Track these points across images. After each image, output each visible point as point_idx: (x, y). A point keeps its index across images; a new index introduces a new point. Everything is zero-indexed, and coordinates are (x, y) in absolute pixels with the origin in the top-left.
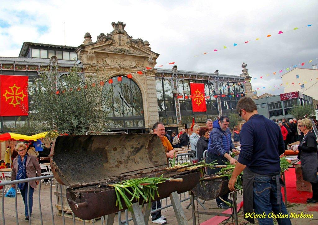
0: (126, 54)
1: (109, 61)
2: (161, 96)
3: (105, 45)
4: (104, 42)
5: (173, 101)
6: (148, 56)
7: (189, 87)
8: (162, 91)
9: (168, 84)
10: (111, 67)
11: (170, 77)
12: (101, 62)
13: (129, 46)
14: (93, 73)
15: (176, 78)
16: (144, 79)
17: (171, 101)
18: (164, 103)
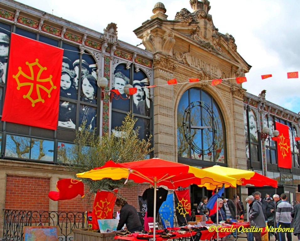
1: (190, 59)
4: (188, 24)
6: (238, 66)
7: (273, 127)
9: (253, 118)
10: (193, 70)
11: (256, 106)
12: (178, 57)
13: (216, 42)
14: (169, 73)
15: (263, 110)
16: (229, 102)
17: (256, 145)
18: (248, 147)
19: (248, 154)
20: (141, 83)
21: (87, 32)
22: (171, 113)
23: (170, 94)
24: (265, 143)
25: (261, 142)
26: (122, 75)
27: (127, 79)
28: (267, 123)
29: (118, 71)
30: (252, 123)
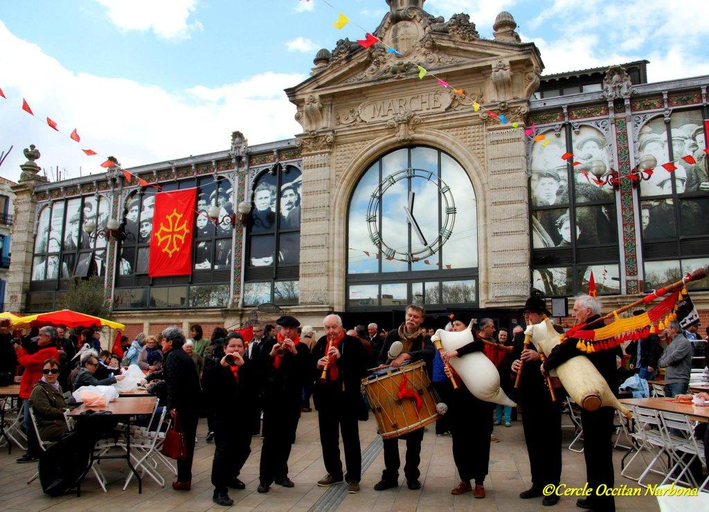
0: (409, 77)
1: (367, 113)
2: (558, 193)
3: (352, 70)
4: (343, 62)
5: (611, 205)
6: (489, 63)
8: (564, 174)
9: (594, 144)
11: (601, 114)
12: (346, 120)
13: (426, 48)
14: (319, 155)
15: (628, 113)
16: (481, 142)
17: (603, 205)
18: (569, 218)
19: (565, 233)
20: (294, 184)
21: (213, 157)
22: (323, 214)
23: (323, 186)
24: (635, 192)
25: (618, 194)
26: (266, 185)
27: (274, 188)
28: (664, 136)
29: (262, 183)
30: (590, 157)
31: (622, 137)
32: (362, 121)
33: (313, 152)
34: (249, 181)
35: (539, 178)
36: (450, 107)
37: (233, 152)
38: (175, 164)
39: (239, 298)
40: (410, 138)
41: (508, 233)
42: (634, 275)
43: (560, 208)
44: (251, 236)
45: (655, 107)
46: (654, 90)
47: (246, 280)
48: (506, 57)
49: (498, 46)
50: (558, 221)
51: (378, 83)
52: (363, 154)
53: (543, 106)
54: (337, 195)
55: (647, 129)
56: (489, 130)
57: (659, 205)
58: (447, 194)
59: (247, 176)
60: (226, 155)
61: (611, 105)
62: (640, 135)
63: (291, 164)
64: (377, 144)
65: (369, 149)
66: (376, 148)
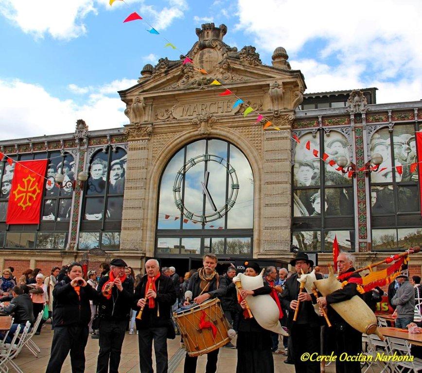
0: (210, 89)
1: (178, 113)
2: (313, 178)
3: (168, 80)
4: (163, 75)
5: (350, 188)
6: (268, 83)
8: (317, 164)
9: (339, 144)
10: (181, 123)
11: (345, 124)
12: (162, 116)
13: (223, 69)
14: (141, 141)
15: (364, 123)
16: (260, 138)
17: (345, 187)
18: (320, 196)
19: (317, 207)
20: (120, 161)
21: (62, 137)
22: (140, 184)
23: (142, 164)
24: (367, 179)
25: (355, 180)
26: (100, 161)
27: (106, 163)
28: (388, 141)
29: (96, 159)
30: (337, 153)
31: (359, 140)
32: (174, 118)
33: (137, 138)
34: (88, 157)
35: (300, 166)
36: (238, 112)
37: (76, 135)
38: (32, 141)
39: (74, 244)
40: (208, 133)
41: (277, 205)
42: (365, 238)
43: (314, 188)
44: (86, 198)
45: (383, 121)
46: (382, 109)
47: (81, 230)
48: (281, 79)
49: (275, 71)
50: (312, 198)
51: (187, 92)
52: (174, 142)
53: (305, 115)
54: (152, 172)
55: (377, 136)
56: (266, 130)
57: (384, 189)
58: (233, 174)
59: (86, 153)
60: (71, 137)
61: (352, 117)
62: (371, 140)
63: (119, 146)
64: (183, 135)
65: (178, 138)
66: (183, 138)
